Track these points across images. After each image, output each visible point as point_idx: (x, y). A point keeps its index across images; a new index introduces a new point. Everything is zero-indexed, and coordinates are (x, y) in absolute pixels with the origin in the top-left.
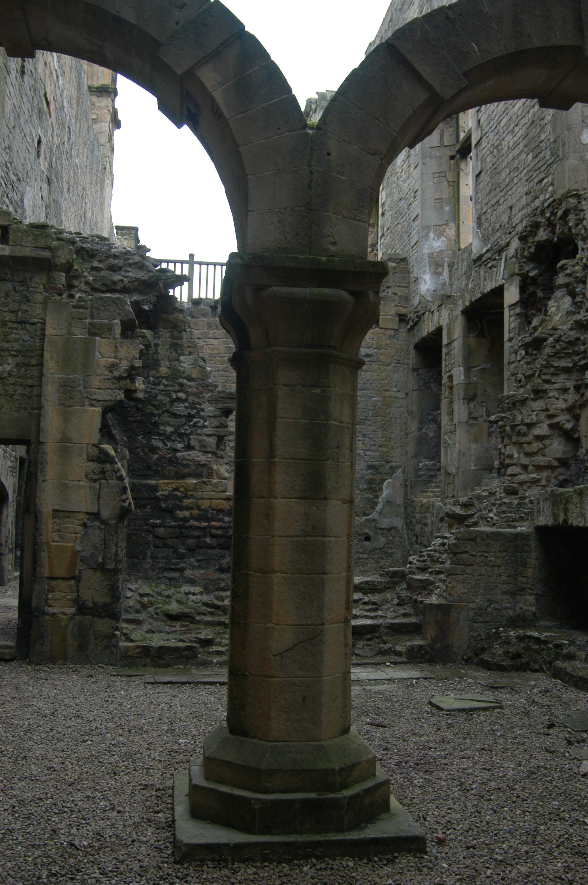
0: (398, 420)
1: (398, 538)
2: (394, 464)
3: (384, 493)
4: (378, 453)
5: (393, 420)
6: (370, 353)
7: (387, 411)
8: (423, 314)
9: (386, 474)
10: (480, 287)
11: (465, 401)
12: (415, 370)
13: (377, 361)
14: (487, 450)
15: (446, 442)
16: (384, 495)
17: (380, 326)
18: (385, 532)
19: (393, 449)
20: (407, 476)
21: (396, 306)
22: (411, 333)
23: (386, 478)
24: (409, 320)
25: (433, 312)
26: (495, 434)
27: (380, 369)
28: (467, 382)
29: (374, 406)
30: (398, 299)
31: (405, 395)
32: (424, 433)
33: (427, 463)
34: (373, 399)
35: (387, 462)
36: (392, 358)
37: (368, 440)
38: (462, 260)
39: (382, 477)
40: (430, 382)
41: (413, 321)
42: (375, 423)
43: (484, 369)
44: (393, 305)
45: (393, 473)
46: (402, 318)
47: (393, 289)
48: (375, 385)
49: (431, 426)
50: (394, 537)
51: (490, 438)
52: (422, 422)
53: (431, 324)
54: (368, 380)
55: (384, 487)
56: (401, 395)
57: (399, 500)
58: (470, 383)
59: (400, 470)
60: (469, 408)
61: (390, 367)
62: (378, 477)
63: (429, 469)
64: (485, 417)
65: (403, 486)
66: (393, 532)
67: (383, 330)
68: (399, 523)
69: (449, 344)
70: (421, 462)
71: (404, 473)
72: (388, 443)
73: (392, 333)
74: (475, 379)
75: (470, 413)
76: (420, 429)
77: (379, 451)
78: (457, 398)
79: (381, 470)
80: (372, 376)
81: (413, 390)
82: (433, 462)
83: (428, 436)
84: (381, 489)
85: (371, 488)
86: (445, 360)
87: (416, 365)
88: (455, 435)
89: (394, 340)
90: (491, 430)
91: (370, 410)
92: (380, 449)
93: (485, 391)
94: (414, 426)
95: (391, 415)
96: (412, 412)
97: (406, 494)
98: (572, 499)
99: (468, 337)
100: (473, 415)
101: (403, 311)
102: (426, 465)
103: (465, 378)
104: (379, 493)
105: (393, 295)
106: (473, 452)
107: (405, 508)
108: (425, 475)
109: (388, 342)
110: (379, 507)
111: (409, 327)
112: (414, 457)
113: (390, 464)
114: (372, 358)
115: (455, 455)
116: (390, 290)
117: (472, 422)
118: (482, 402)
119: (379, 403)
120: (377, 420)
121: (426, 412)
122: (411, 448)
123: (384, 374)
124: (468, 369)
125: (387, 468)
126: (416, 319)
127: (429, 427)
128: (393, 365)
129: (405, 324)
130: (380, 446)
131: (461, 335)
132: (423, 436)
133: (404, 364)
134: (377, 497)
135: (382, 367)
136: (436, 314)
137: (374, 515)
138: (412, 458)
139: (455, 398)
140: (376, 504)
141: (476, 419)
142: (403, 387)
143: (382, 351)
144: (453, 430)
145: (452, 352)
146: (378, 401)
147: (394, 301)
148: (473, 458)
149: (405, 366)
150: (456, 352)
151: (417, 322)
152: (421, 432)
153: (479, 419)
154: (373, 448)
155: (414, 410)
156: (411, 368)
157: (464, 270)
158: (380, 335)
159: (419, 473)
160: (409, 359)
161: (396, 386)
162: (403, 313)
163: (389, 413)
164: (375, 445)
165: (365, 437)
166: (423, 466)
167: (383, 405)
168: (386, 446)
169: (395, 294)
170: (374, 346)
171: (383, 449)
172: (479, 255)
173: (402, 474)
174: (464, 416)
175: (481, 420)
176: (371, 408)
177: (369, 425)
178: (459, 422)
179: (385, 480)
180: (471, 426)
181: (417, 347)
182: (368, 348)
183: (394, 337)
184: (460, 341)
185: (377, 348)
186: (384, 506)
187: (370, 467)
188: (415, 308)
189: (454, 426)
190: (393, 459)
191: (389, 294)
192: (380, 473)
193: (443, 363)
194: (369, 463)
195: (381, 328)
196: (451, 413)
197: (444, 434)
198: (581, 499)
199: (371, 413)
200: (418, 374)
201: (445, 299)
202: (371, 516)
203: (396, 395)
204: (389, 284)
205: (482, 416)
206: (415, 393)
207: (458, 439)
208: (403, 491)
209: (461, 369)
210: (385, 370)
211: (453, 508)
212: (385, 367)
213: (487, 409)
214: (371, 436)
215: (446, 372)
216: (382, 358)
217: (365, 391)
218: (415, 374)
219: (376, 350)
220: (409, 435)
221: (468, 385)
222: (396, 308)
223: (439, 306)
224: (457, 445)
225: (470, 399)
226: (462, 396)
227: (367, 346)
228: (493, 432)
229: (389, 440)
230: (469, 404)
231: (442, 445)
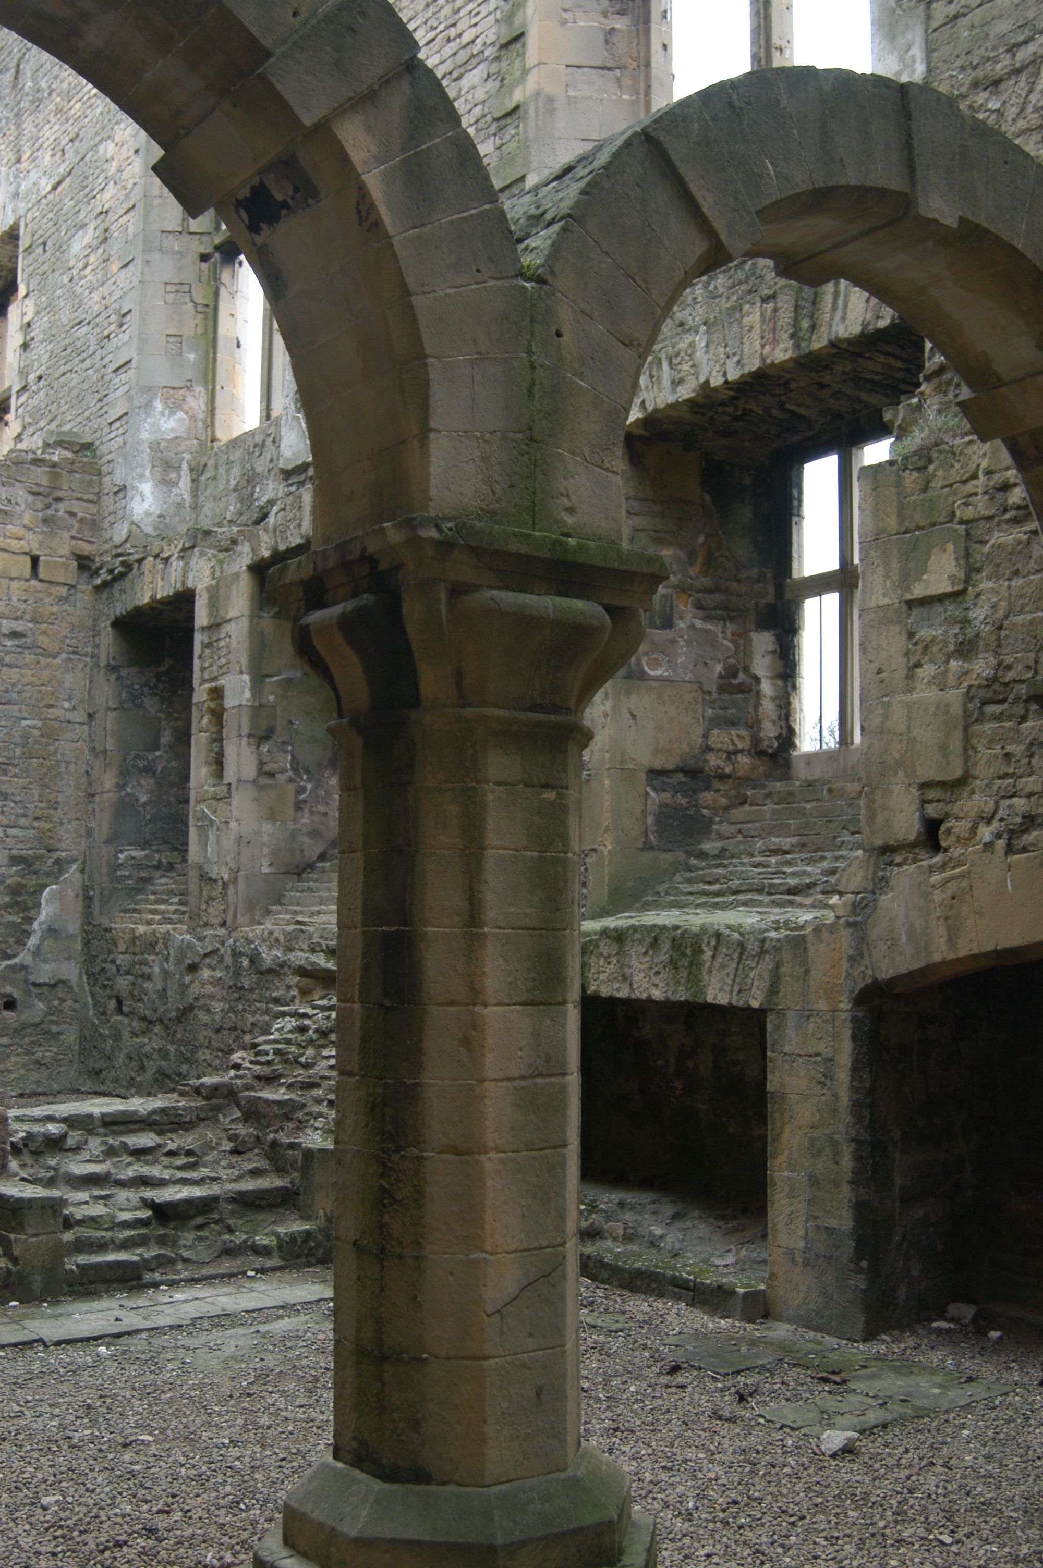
0: (72, 768)
1: (70, 1003)
2: (63, 854)
3: (44, 912)
4: (31, 833)
5: (63, 765)
6: (19, 629)
7: (52, 748)
8: (140, 561)
9: (48, 874)
10: (299, 525)
11: (252, 741)
12: (111, 668)
13: (34, 646)
14: (293, 835)
15: (204, 817)
16: (43, 917)
17: (41, 576)
18: (45, 990)
19: (62, 823)
20: (91, 878)
21: (73, 538)
22: (105, 595)
23: (48, 882)
24: (101, 568)
25: (167, 560)
26: (308, 805)
27: (38, 662)
28: (257, 704)
29: (26, 737)
30: (76, 526)
31: (86, 716)
32: (128, 794)
33: (134, 854)
34: (24, 723)
35: (49, 851)
36: (63, 642)
37: (12, 805)
38: (229, 463)
39: (42, 882)
40: (143, 694)
41: (111, 571)
42: (27, 771)
43: (289, 680)
44: (66, 535)
45: (61, 872)
46: (84, 564)
47: (67, 503)
48: (28, 695)
49: (142, 782)
50: (63, 1000)
51: (299, 814)
52: (124, 773)
53: (160, 583)
54: (14, 685)
55: (43, 901)
56: (79, 716)
57: (73, 926)
58: (261, 706)
59: (75, 867)
60: (259, 755)
61: (58, 661)
62: (32, 881)
63: (138, 865)
64: (290, 773)
65: (81, 897)
66: (60, 991)
67: (47, 585)
68: (71, 971)
69: (213, 627)
70: (122, 851)
71: (82, 871)
72: (52, 812)
73: (63, 591)
74: (271, 698)
75: (261, 763)
76: (120, 787)
77: (34, 828)
78: (234, 733)
79: (37, 866)
80: (22, 675)
81: (109, 709)
82: (147, 852)
83: (137, 800)
84: (38, 905)
85: (17, 903)
86: (200, 657)
87: (114, 658)
88: (229, 804)
89: (66, 607)
90: (301, 798)
91: (16, 745)
92: (36, 824)
93: (291, 722)
94: (109, 781)
95: (59, 757)
96: (105, 752)
97: (87, 915)
98: (598, 947)
99: (260, 617)
100: (268, 768)
101: (86, 549)
102: (133, 858)
103: (253, 695)
104: (33, 912)
105: (67, 517)
106: (265, 839)
107: (87, 943)
108: (130, 877)
109: (55, 609)
110: (33, 942)
111: (98, 581)
112: (108, 842)
113: (56, 855)
114: (24, 640)
115: (228, 843)
116: (62, 506)
117: (264, 781)
118: (285, 743)
119: (36, 732)
120: (30, 765)
121: (133, 753)
122: (102, 824)
123: (46, 674)
124: (259, 679)
125: (50, 861)
126: (120, 569)
127: (139, 784)
128: (64, 656)
129: (86, 575)
130: (37, 819)
131: (246, 612)
132: (127, 800)
133: (86, 655)
134: (30, 920)
135: (43, 660)
136: (176, 565)
137: (24, 957)
138: (106, 842)
139: (229, 731)
140: (28, 934)
141: (271, 775)
142: (82, 701)
143: (44, 626)
144: (224, 794)
145: (222, 644)
146: (34, 727)
147: (69, 528)
148: (266, 850)
149: (88, 659)
150: (234, 644)
151: (122, 576)
152: (123, 793)
153: (278, 776)
154: (23, 822)
155: (108, 748)
156: (103, 664)
157: (233, 483)
158: (40, 595)
159: (119, 873)
160: (98, 646)
161: (69, 699)
162: (86, 553)
163: (55, 752)
164: (26, 816)
165: (6, 799)
166: (126, 859)
167: (42, 736)
168: (48, 819)
169: (72, 514)
170: (28, 617)
171: (42, 824)
172: (299, 462)
173: (78, 875)
174: (249, 770)
175: (281, 778)
176: (18, 740)
177: (15, 776)
178: (239, 780)
179: (45, 886)
180: (262, 788)
181: (118, 624)
182: (16, 619)
183: (66, 599)
184: (245, 623)
185: (33, 620)
186: (42, 939)
187: (15, 860)
188: (116, 547)
189: (224, 788)
190: (63, 845)
191: (61, 514)
192: (35, 873)
193: (197, 663)
194: (15, 852)
195: (41, 581)
196: (219, 762)
197: (198, 802)
198: (620, 948)
199: (18, 751)
200: (119, 678)
201: (200, 536)
202: (17, 960)
203: (70, 716)
204: (60, 494)
205: (284, 771)
206: (111, 715)
207: (235, 813)
208: (79, 908)
209: (246, 677)
210: (47, 666)
211: (313, 958)
212: (48, 660)
213: (293, 757)
214: (18, 798)
215: (204, 681)
216: (43, 641)
217: (7, 707)
218: (113, 677)
219: (31, 625)
220: (97, 798)
221: (258, 709)
222: (74, 542)
223: (184, 550)
224: (233, 824)
225: (261, 736)
226: (245, 731)
227: (13, 616)
228: (305, 801)
229: (54, 806)
230: (259, 746)
231: (191, 822)
